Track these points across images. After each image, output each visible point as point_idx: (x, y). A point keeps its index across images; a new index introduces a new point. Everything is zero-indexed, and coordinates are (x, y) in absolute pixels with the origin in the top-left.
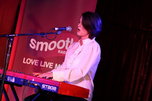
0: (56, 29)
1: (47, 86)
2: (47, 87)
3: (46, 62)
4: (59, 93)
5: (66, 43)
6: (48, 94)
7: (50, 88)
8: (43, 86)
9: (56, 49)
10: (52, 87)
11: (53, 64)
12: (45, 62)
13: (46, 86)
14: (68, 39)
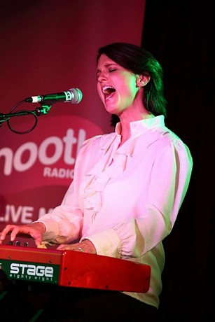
0: (36, 99)
1: (24, 266)
2: (26, 269)
3: (13, 208)
4: (61, 284)
5: (64, 144)
6: (29, 288)
7: (33, 271)
8: (14, 269)
9: (39, 165)
10: (39, 267)
11: (31, 209)
12: (8, 208)
13: (20, 268)
14: (70, 132)
